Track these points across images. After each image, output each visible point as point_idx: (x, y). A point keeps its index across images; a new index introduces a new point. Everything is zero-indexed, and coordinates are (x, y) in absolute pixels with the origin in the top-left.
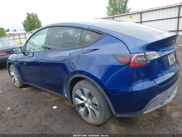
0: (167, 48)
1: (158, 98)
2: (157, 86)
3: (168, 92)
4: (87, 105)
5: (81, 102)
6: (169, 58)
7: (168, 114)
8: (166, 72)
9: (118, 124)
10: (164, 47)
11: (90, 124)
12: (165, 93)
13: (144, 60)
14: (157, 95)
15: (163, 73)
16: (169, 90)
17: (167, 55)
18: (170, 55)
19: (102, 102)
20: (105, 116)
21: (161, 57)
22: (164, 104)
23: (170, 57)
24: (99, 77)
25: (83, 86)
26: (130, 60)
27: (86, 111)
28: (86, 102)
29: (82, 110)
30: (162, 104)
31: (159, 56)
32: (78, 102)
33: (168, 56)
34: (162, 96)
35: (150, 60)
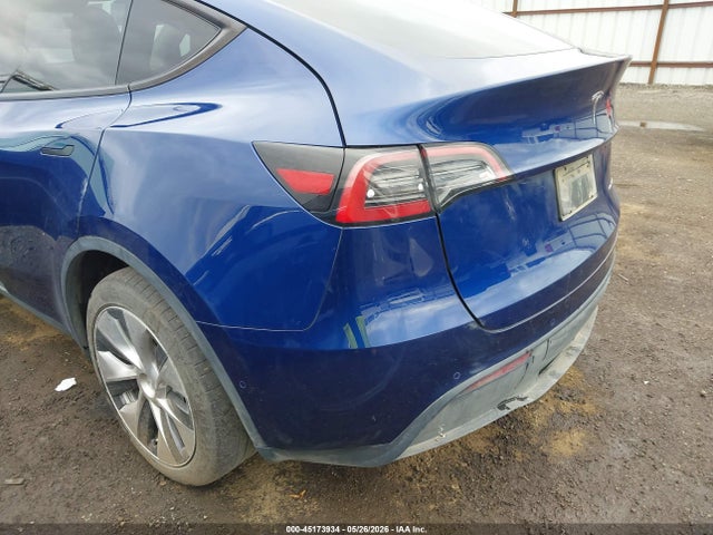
0: (563, 127)
1: (480, 384)
2: (475, 326)
3: (536, 354)
4: (147, 390)
5: (124, 372)
6: (564, 184)
7: (534, 441)
8: (549, 248)
9: (296, 480)
10: (550, 122)
11: (166, 478)
12: (521, 358)
13: (421, 187)
14: (475, 368)
15: (534, 251)
16: (539, 347)
17: (553, 168)
18: (569, 166)
19: (203, 389)
20: (218, 455)
21: (514, 178)
22: (514, 405)
23: (572, 180)
24: (184, 266)
25: (119, 298)
26: (341, 177)
27: (147, 416)
28: (144, 376)
29: (129, 408)
30: (502, 407)
31: (504, 173)
32: (110, 371)
33: (560, 174)
34: (501, 374)
35: (453, 192)
